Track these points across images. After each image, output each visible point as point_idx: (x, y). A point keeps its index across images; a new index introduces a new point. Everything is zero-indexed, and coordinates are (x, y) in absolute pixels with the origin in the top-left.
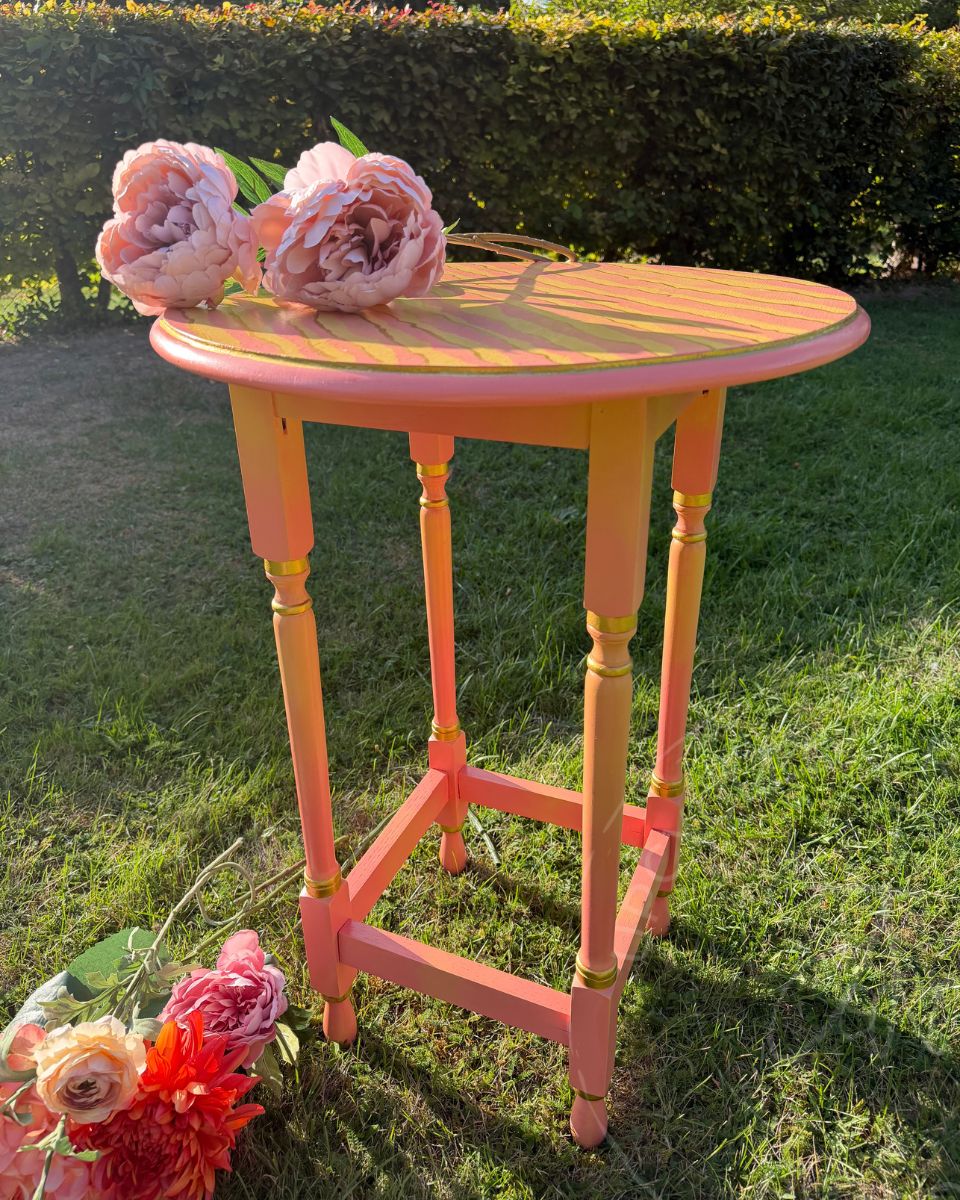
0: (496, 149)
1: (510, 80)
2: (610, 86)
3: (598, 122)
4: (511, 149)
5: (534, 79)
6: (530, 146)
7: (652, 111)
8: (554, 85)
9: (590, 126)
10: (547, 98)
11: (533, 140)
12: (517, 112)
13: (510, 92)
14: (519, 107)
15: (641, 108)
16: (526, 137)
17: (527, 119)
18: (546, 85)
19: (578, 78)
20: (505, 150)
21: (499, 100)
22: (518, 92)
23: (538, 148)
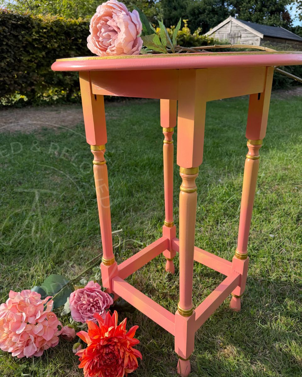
0: (31, 56)
1: (34, 33)
2: (66, 37)
3: (64, 48)
4: (36, 56)
5: (41, 34)
6: (42, 55)
7: (80, 46)
8: (48, 36)
9: (61, 50)
10: (47, 40)
11: (44, 53)
12: (37, 44)
13: (34, 37)
14: (37, 42)
15: (76, 45)
16: (41, 52)
17: (40, 46)
18: (45, 36)
19: (55, 35)
20: (34, 56)
21: (30, 40)
22: (37, 38)
23: (45, 56)
